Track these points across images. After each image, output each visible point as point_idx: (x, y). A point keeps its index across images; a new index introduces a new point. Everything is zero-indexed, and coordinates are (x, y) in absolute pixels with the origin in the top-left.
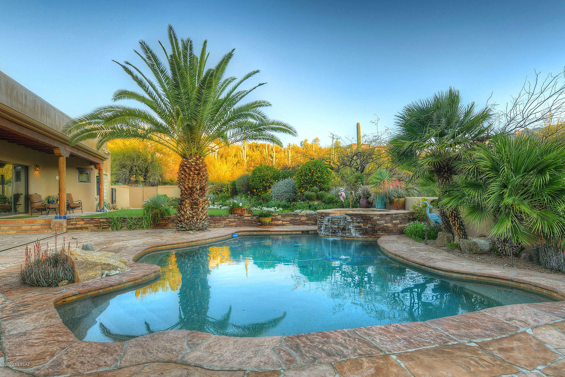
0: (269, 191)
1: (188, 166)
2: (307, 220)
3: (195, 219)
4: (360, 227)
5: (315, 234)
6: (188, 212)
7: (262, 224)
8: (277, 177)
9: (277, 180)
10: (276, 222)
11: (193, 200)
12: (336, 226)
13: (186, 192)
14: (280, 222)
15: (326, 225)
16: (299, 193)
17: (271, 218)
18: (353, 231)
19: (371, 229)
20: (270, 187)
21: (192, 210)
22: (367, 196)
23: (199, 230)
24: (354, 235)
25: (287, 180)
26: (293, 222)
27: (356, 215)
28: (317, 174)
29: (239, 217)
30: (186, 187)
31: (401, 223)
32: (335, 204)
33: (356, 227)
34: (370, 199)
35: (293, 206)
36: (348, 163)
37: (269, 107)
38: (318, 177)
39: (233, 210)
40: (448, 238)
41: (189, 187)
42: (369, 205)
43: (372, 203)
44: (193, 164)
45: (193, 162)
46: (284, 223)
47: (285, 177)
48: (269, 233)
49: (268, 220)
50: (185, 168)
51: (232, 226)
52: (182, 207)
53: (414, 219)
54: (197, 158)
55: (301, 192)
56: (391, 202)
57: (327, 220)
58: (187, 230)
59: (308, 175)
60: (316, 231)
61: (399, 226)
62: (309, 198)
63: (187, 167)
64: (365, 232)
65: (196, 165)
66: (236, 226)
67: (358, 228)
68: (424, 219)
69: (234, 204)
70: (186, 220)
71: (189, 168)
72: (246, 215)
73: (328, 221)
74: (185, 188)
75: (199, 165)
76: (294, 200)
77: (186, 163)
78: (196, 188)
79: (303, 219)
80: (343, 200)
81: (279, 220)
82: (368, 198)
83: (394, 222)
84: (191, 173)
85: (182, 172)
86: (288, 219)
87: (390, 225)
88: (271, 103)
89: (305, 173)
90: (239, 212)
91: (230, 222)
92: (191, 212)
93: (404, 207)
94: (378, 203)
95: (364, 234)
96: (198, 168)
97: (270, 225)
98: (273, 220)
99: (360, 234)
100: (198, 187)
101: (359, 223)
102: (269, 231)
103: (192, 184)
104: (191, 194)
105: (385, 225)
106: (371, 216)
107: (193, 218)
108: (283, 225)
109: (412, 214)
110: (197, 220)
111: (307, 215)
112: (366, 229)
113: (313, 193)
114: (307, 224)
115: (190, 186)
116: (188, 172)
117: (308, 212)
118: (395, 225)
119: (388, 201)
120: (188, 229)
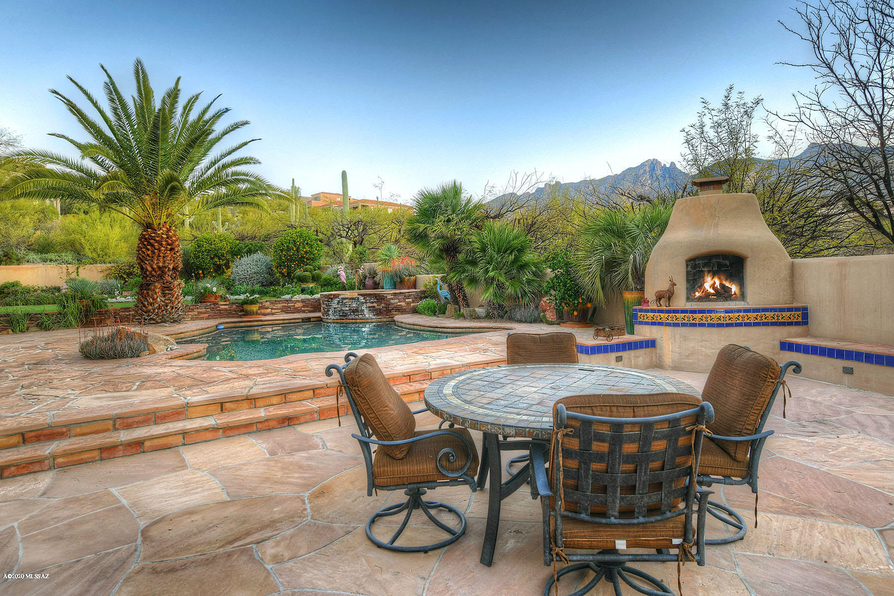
0: (228, 272)
1: (157, 239)
2: (304, 306)
3: (169, 307)
4: (374, 307)
5: (320, 320)
6: (159, 300)
7: (247, 313)
8: (236, 253)
9: (239, 257)
10: (263, 311)
11: (164, 284)
12: (347, 309)
13: (153, 272)
14: (269, 310)
15: (335, 308)
16: (278, 275)
17: (258, 305)
18: (366, 312)
19: (385, 309)
20: (228, 267)
21: (164, 297)
22: (373, 274)
23: (175, 321)
24: (367, 316)
25: (255, 256)
26: (285, 310)
27: (370, 295)
28: (304, 247)
29: (213, 306)
30: (155, 266)
31: (413, 302)
32: (334, 287)
33: (369, 307)
34: (377, 279)
35: (273, 291)
36: (344, 234)
37: (258, 165)
38: (306, 252)
39: (202, 298)
40: (455, 309)
41: (159, 267)
42: (376, 285)
43: (379, 284)
44: (164, 236)
45: (163, 234)
46: (273, 311)
47: (250, 252)
48: (260, 323)
49: (254, 308)
50: (152, 241)
51: (203, 319)
52: (150, 293)
53: (426, 297)
54: (167, 228)
55: (281, 273)
56: (402, 281)
57: (336, 302)
58: (157, 323)
59: (293, 249)
60: (320, 317)
61: (412, 305)
62: (302, 280)
63: (154, 240)
64: (378, 312)
65: (168, 238)
66: (208, 318)
67: (372, 309)
68: (435, 296)
69: (206, 289)
70: (156, 311)
71: (157, 242)
72: (222, 303)
73: (338, 304)
74: (152, 268)
75: (171, 237)
76: (271, 284)
77: (153, 235)
78: (169, 268)
79: (298, 305)
80: (345, 281)
81: (267, 308)
82: (374, 277)
83: (407, 300)
84: (163, 248)
85: (149, 247)
86: (279, 306)
87: (403, 304)
88: (260, 160)
89: (287, 246)
90: (213, 299)
91: (200, 313)
92: (163, 299)
93: (414, 286)
94: (386, 283)
95: (377, 315)
96: (170, 242)
97: (257, 314)
98: (260, 308)
99: (374, 315)
100: (171, 267)
101: (372, 303)
102: (261, 321)
103: (164, 262)
104: (161, 277)
105: (399, 304)
106: (385, 295)
107: (167, 306)
108: (273, 314)
109: (424, 292)
110: (172, 308)
111: (303, 301)
112: (380, 309)
113: (307, 273)
114: (304, 312)
115: (161, 265)
116: (157, 247)
117: (303, 297)
118: (408, 303)
119: (399, 280)
120: (159, 321)
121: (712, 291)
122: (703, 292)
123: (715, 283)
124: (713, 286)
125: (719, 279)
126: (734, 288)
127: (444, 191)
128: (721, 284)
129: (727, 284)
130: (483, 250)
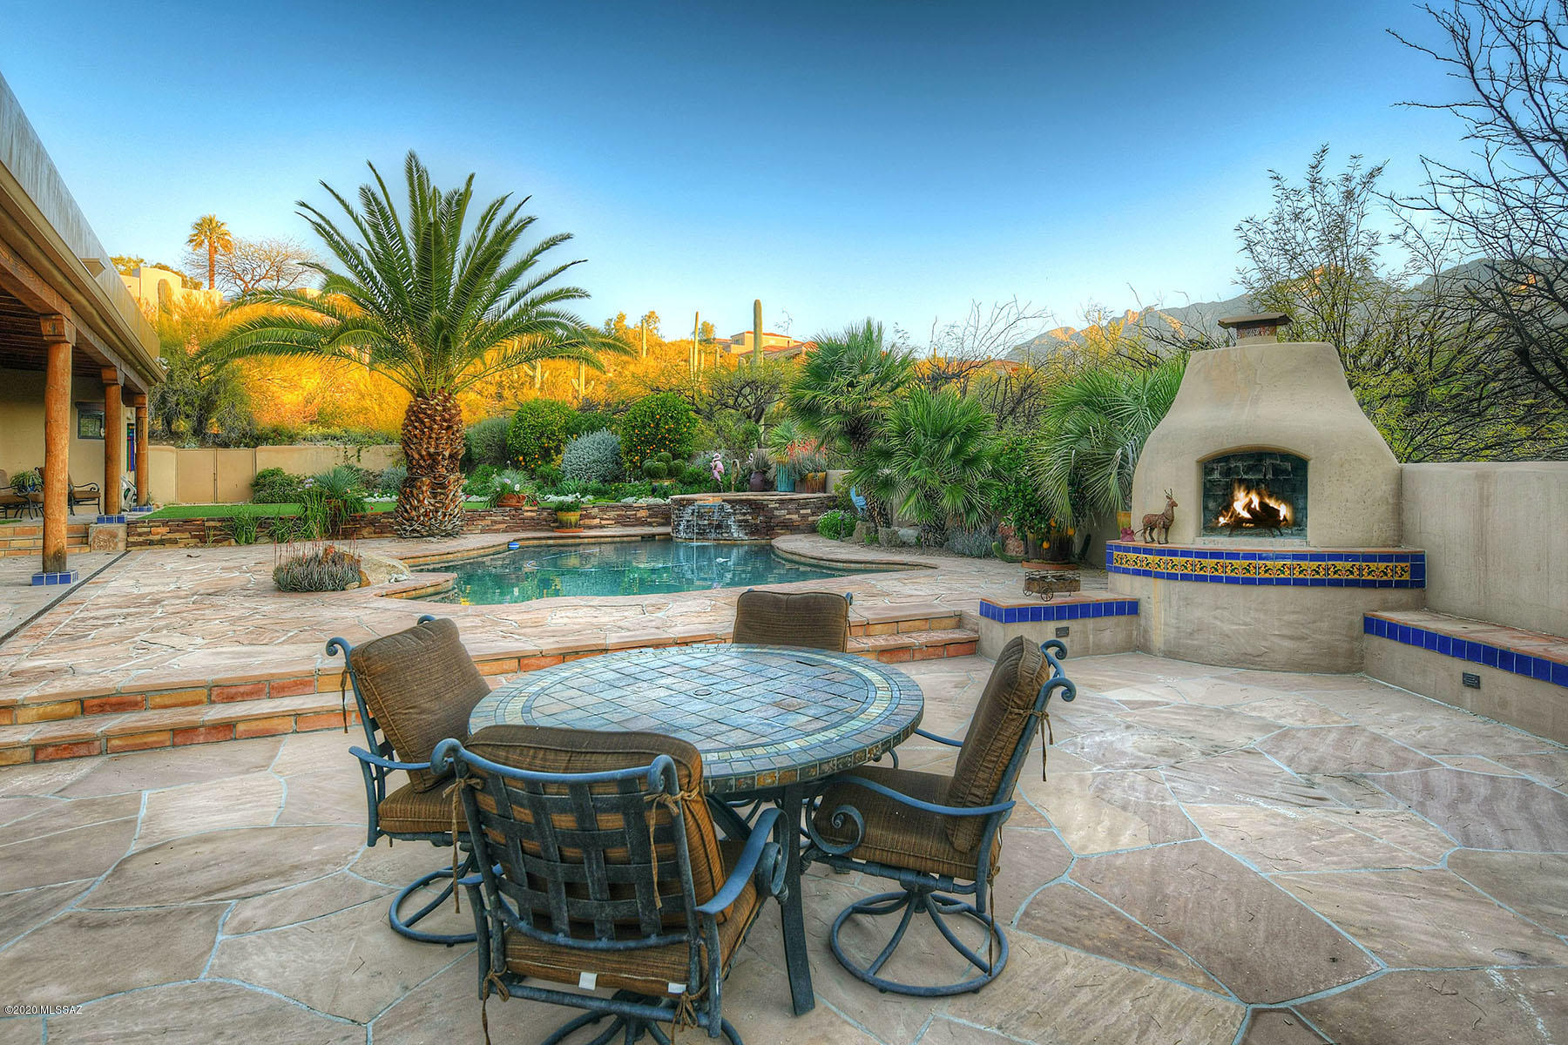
0: (558, 459)
1: (429, 412)
2: (650, 516)
3: (439, 514)
4: (746, 521)
5: (667, 539)
6: (426, 502)
7: (563, 525)
8: (573, 430)
9: (575, 436)
10: (587, 522)
11: (435, 478)
12: (706, 522)
13: (421, 462)
14: (597, 521)
15: (688, 521)
16: (628, 464)
17: (579, 513)
18: (734, 528)
19: (764, 525)
20: (558, 452)
21: (435, 498)
22: (763, 468)
23: (448, 535)
24: (735, 535)
25: (598, 436)
26: (621, 521)
27: (741, 501)
28: (666, 423)
29: (513, 512)
30: (424, 453)
31: (813, 514)
32: (703, 485)
33: (739, 521)
34: (771, 474)
35: (616, 490)
36: (731, 402)
37: (586, 299)
38: (669, 431)
39: (501, 499)
40: (868, 528)
41: (429, 454)
42: (768, 486)
43: (772, 482)
44: (438, 408)
45: (437, 405)
46: (603, 522)
47: (592, 428)
48: (578, 541)
49: (573, 517)
50: (421, 416)
51: (497, 531)
52: (415, 491)
53: (836, 506)
54: (445, 396)
55: (631, 461)
56: (803, 479)
57: (690, 511)
58: (423, 536)
59: (649, 426)
60: (669, 534)
61: (810, 519)
62: (653, 474)
63: (425, 414)
64: (753, 530)
65: (444, 410)
66: (505, 531)
67: (743, 525)
68: (848, 506)
69: (504, 486)
70: (422, 518)
71: (429, 416)
72: (527, 508)
73: (693, 514)
74: (420, 455)
75: (450, 410)
76: (616, 479)
77: (423, 406)
78: (444, 455)
79: (642, 514)
80: (719, 478)
81: (594, 518)
82: (765, 472)
83: (801, 512)
84: (436, 426)
85: (416, 424)
86: (613, 514)
87: (795, 517)
88: (589, 292)
89: (642, 421)
90: (514, 502)
91: (496, 522)
92: (432, 501)
93: (823, 486)
94: (781, 482)
95: (752, 533)
96: (447, 416)
97: (577, 525)
98: (582, 517)
99: (746, 534)
100: (447, 454)
101: (745, 514)
102: (579, 537)
103: (437, 447)
104: (432, 468)
105: (787, 517)
106: (765, 503)
107: (437, 512)
108: (602, 527)
109: (834, 499)
110: (445, 515)
111: (649, 508)
112: (756, 525)
113: (661, 464)
114: (650, 524)
115: (432, 450)
116: (428, 424)
117: (652, 501)
118: (804, 517)
119: (798, 478)
120: (425, 534)
121: (1246, 515)
122: (1231, 517)
123: (1251, 502)
124: (1248, 507)
125: (1259, 494)
126: (1284, 511)
127: (853, 336)
128: (1262, 504)
129: (1272, 503)
130: (903, 433)
